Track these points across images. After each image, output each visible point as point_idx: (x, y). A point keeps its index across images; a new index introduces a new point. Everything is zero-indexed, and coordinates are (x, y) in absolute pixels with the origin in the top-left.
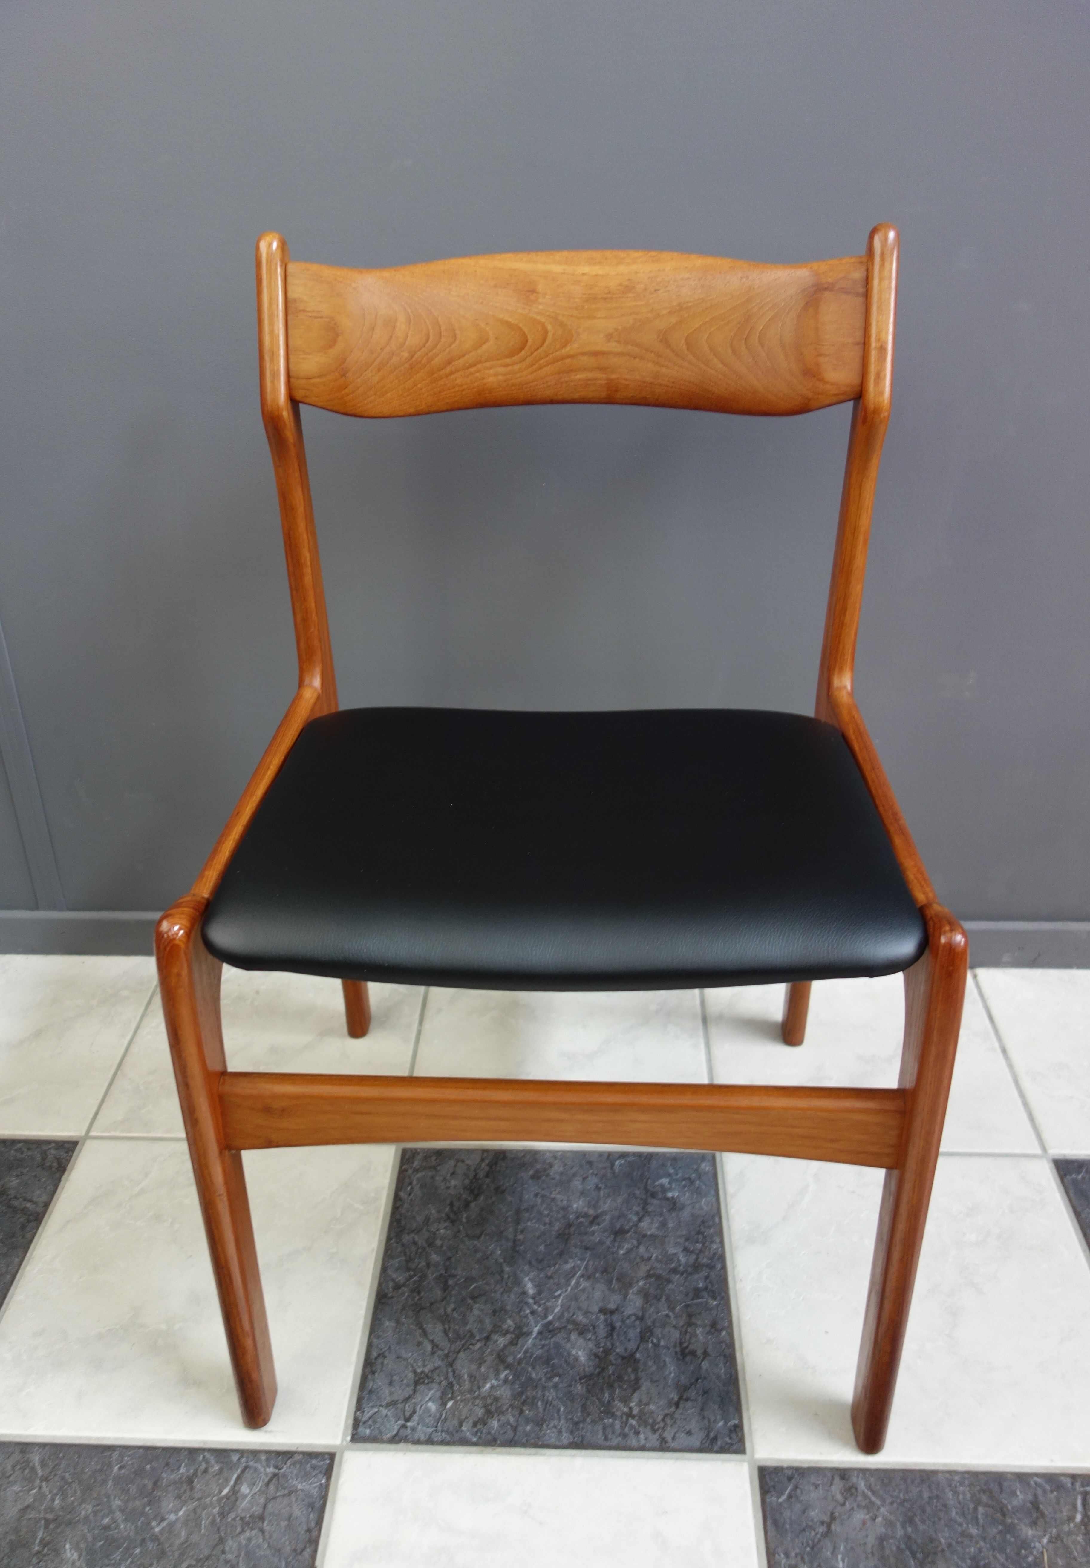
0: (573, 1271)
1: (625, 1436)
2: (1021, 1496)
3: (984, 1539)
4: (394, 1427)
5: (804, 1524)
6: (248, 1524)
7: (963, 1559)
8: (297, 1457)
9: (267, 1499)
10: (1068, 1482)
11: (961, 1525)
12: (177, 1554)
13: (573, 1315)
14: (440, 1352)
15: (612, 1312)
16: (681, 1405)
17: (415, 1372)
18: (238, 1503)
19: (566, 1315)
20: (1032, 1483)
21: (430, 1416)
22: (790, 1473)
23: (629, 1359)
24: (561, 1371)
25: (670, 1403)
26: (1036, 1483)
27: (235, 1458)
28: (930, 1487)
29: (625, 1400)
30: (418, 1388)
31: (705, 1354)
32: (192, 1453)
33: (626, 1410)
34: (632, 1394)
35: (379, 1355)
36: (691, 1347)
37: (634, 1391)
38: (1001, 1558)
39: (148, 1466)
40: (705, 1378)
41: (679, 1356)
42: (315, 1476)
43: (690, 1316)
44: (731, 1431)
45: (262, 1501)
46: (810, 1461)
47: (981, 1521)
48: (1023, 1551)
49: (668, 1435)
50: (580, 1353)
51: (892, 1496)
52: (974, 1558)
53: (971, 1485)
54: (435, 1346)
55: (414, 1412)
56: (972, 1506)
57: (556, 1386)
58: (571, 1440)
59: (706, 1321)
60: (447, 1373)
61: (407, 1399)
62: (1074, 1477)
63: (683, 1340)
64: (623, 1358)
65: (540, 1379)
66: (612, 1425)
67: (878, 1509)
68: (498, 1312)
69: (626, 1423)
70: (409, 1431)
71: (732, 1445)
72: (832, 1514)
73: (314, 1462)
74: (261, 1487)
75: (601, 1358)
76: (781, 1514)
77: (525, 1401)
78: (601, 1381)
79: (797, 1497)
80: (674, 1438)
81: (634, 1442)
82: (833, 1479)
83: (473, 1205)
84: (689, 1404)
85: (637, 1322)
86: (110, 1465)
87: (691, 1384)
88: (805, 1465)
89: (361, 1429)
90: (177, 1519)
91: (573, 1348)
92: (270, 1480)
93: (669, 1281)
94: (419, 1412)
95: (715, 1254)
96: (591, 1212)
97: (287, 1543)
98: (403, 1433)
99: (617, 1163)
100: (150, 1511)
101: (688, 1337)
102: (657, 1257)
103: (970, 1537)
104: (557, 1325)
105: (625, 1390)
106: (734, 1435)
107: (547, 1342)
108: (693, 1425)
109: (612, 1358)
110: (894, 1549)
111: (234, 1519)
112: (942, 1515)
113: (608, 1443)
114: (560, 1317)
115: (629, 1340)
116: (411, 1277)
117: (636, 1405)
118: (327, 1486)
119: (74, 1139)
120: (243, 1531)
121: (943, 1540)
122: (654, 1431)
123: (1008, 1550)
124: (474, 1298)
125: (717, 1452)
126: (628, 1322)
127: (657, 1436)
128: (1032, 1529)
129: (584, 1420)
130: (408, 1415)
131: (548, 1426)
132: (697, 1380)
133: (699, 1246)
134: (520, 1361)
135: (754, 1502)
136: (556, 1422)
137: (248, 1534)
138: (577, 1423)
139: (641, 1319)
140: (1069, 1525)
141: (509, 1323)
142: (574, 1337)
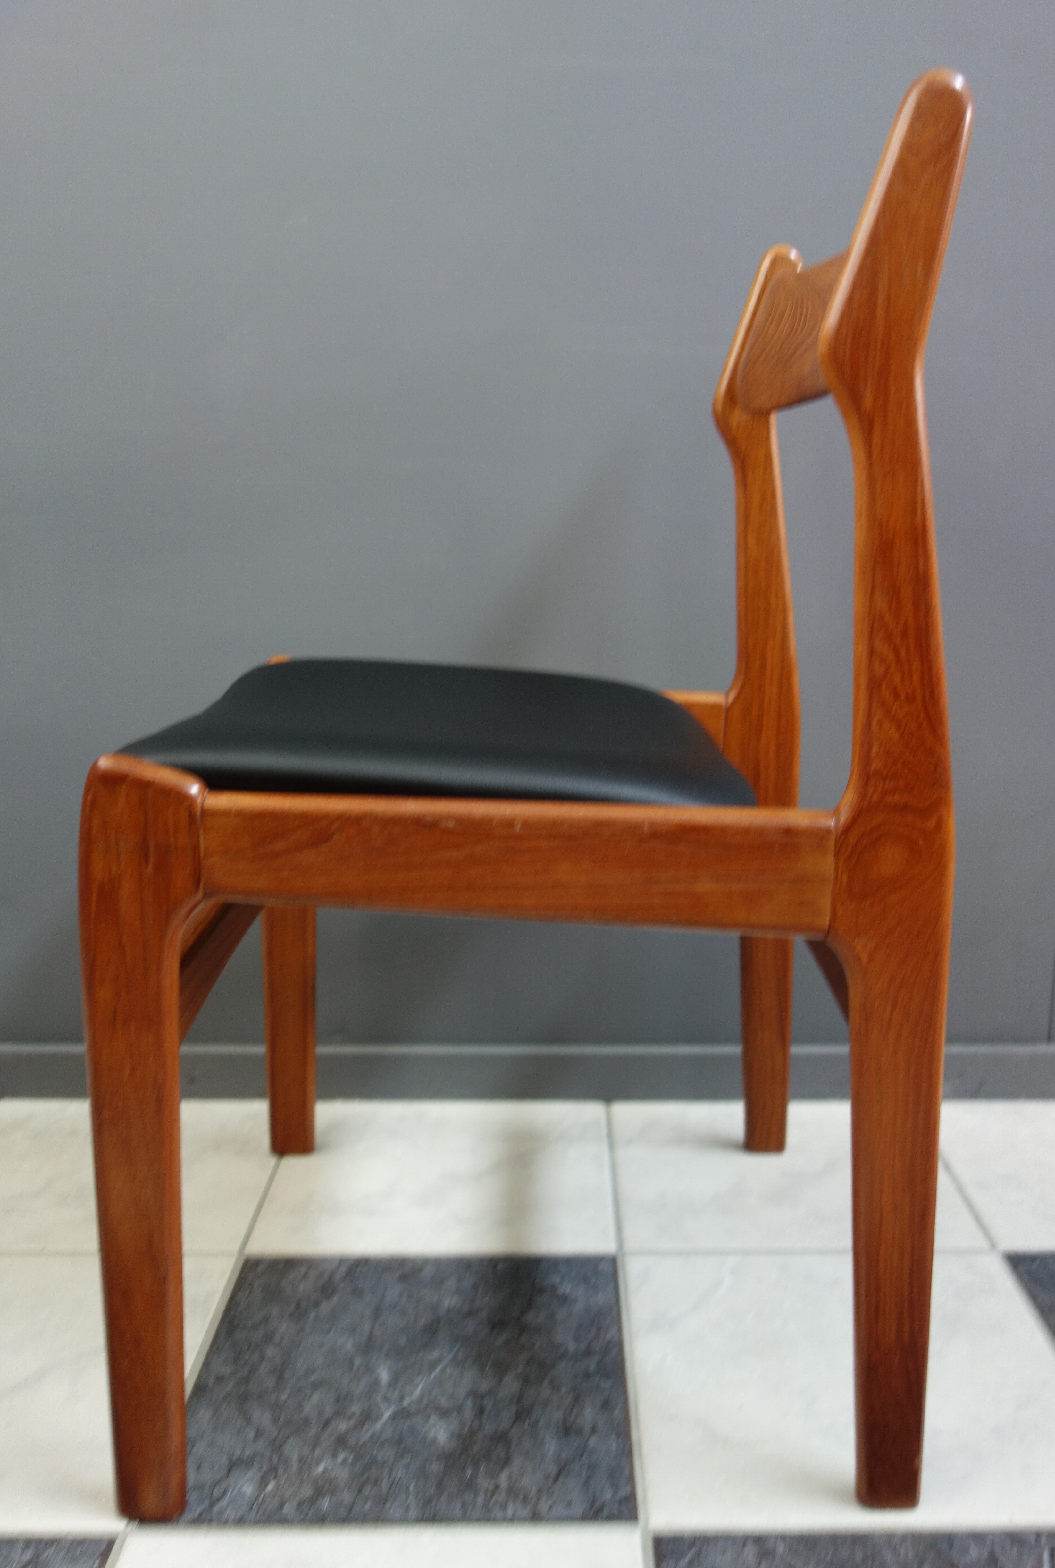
0: (439, 1360)
1: (488, 1509)
2: (974, 1553)
8: (62, 1544)
10: (1030, 1539)
13: (435, 1400)
14: (265, 1438)
15: (483, 1396)
16: (561, 1479)
17: (230, 1458)
19: (426, 1399)
20: (988, 1542)
21: (243, 1498)
22: (690, 1541)
24: (414, 1452)
25: (547, 1477)
26: (993, 1542)
29: (491, 1475)
30: (232, 1471)
33: (490, 1485)
34: (501, 1470)
36: (578, 1425)
37: (503, 1467)
40: (592, 1453)
41: (562, 1434)
42: (87, 1561)
43: (577, 1396)
44: (620, 1501)
46: (719, 1527)
49: (542, 1505)
50: (439, 1434)
55: (225, 1494)
57: (406, 1466)
59: (596, 1402)
60: (271, 1457)
61: (217, 1482)
62: (1038, 1534)
63: (566, 1420)
64: (493, 1437)
65: (387, 1460)
66: (473, 1500)
68: (342, 1400)
69: (490, 1498)
70: (216, 1512)
71: (620, 1514)
73: (85, 1547)
75: (465, 1438)
77: (366, 1480)
78: (463, 1458)
79: (700, 1563)
80: (549, 1508)
81: (499, 1513)
82: (744, 1545)
83: (324, 1303)
84: (570, 1478)
85: (512, 1404)
87: (574, 1459)
91: (431, 1429)
94: (231, 1494)
96: (465, 1308)
98: (208, 1514)
101: (572, 1416)
104: (413, 1408)
105: (492, 1466)
106: (623, 1504)
107: (399, 1425)
108: (574, 1497)
109: (479, 1437)
113: (466, 1517)
114: (417, 1402)
115: (501, 1421)
116: (238, 1370)
117: (503, 1481)
122: (525, 1503)
125: (602, 1521)
126: (501, 1404)
127: (528, 1507)
129: (438, 1496)
130: (215, 1497)
131: (392, 1503)
132: (581, 1455)
133: (591, 1334)
134: (364, 1444)
136: (402, 1499)
138: (429, 1499)
139: (516, 1401)
141: (356, 1409)
142: (434, 1419)
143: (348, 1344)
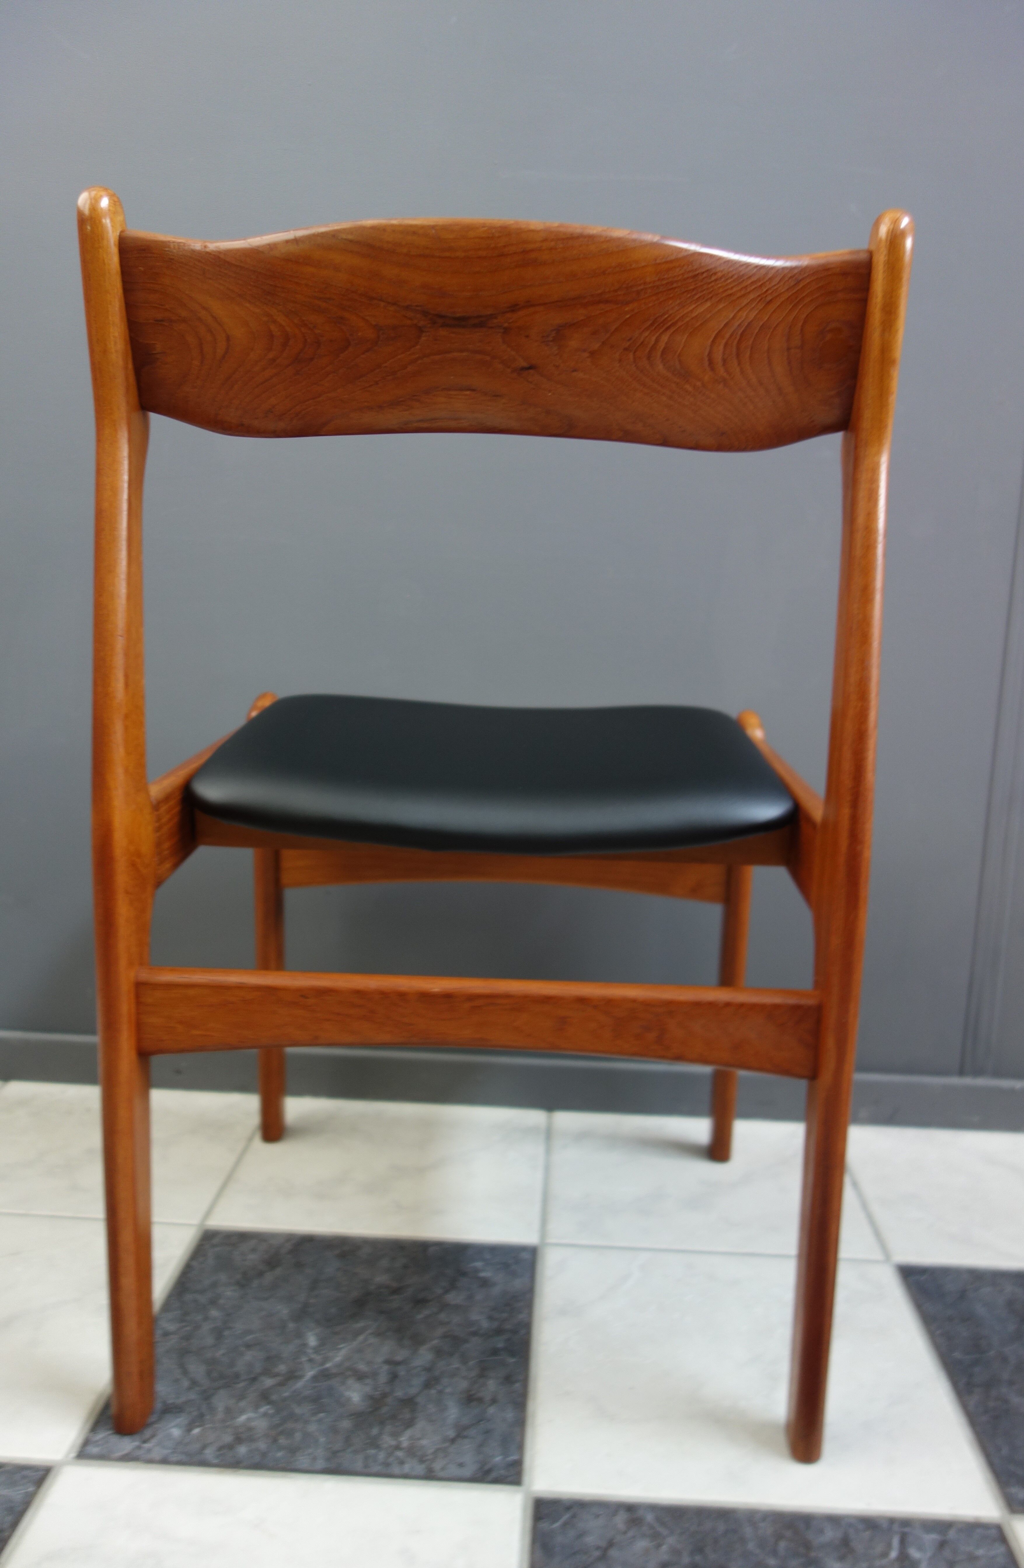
0: (364, 1330)
1: (387, 1465)
2: (830, 1534)
4: (128, 1448)
5: (577, 1549)
8: (4, 1469)
10: (885, 1525)
11: (757, 1556)
13: (355, 1364)
14: (197, 1389)
15: (398, 1363)
16: (457, 1442)
17: (164, 1403)
19: (346, 1364)
20: (844, 1523)
21: (171, 1440)
22: (569, 1504)
23: (409, 1402)
24: (329, 1409)
25: (445, 1440)
26: (848, 1523)
28: (726, 1523)
29: (395, 1435)
30: (164, 1416)
31: (494, 1401)
33: (393, 1443)
34: (405, 1431)
36: (481, 1395)
37: (407, 1428)
41: (465, 1402)
42: (23, 1485)
43: (484, 1370)
44: (509, 1465)
46: (595, 1496)
47: (781, 1554)
49: (437, 1466)
50: (354, 1395)
51: (682, 1528)
53: (776, 1523)
54: (194, 1383)
56: (772, 1540)
57: (320, 1421)
59: (501, 1375)
60: (201, 1405)
61: (149, 1424)
62: (892, 1519)
63: (471, 1389)
64: (402, 1400)
65: (304, 1415)
66: (376, 1456)
67: (665, 1538)
68: (271, 1359)
69: (391, 1454)
70: (144, 1452)
71: (507, 1477)
72: (611, 1540)
73: (26, 1472)
75: (376, 1402)
76: (553, 1538)
77: (282, 1431)
78: (372, 1418)
79: (574, 1526)
80: (443, 1469)
81: (396, 1470)
82: (618, 1512)
83: (268, 1274)
84: (467, 1441)
85: (424, 1373)
87: (472, 1425)
88: (588, 1498)
89: (89, 1448)
91: (348, 1390)
93: (466, 1341)
94: (160, 1436)
96: (395, 1285)
98: (137, 1453)
99: (431, 1250)
101: (477, 1386)
102: (457, 1322)
104: (334, 1371)
105: (398, 1426)
106: (511, 1470)
107: (319, 1385)
108: (468, 1458)
109: (389, 1400)
112: (737, 1546)
113: (367, 1471)
114: (340, 1365)
115: (412, 1387)
117: (406, 1440)
118: (34, 1492)
122: (422, 1461)
124: (249, 1346)
125: (490, 1483)
126: (414, 1372)
127: (423, 1466)
129: (345, 1450)
130: (146, 1437)
131: (302, 1453)
132: (479, 1422)
133: (505, 1315)
134: (285, 1399)
135: (524, 1525)
136: (312, 1450)
138: (336, 1452)
139: (428, 1370)
140: (882, 1560)
141: (282, 1368)
142: (350, 1382)
143: (284, 1311)
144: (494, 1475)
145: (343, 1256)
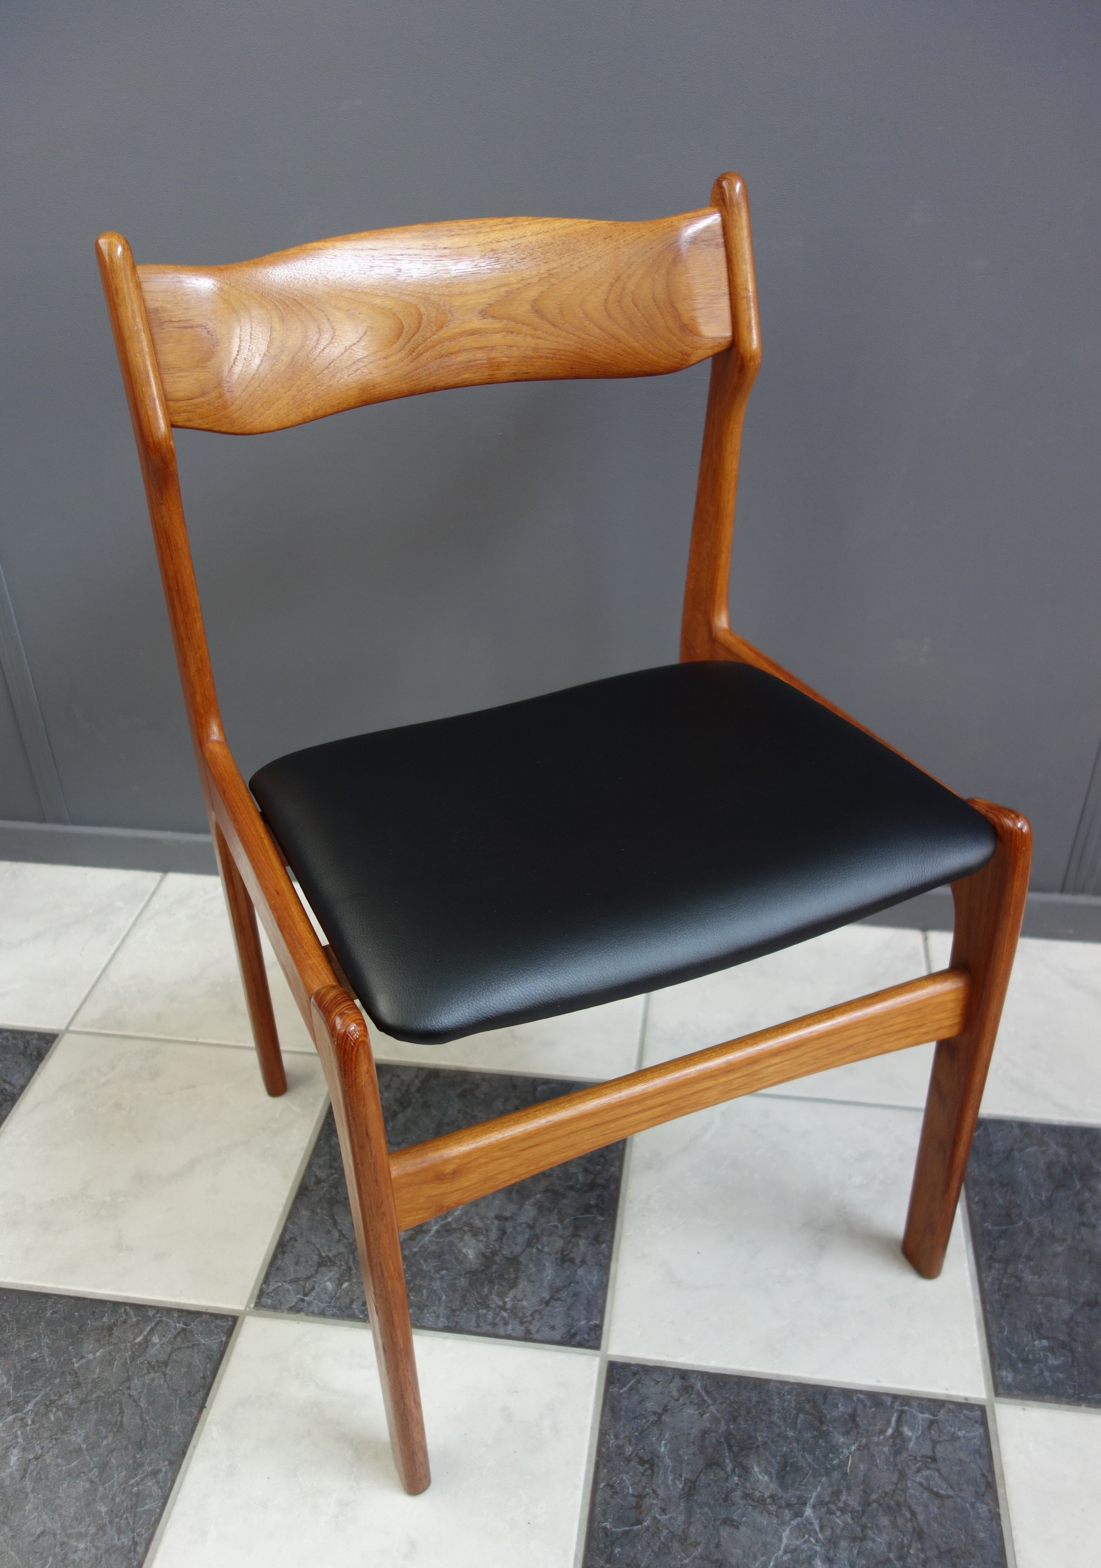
1: (494, 1325)
2: (841, 1408)
3: (798, 1441)
4: (293, 1299)
5: (638, 1413)
6: (153, 1367)
7: (774, 1456)
8: (204, 1317)
9: (173, 1348)
10: (888, 1401)
11: (779, 1427)
12: (89, 1386)
13: (471, 1218)
14: (345, 1241)
15: (506, 1219)
16: (551, 1304)
17: (320, 1256)
18: (147, 1350)
19: (464, 1218)
20: (855, 1399)
21: (326, 1293)
22: (635, 1369)
23: (513, 1261)
24: (449, 1266)
25: (541, 1301)
26: (858, 1399)
27: (151, 1313)
28: (760, 1393)
29: (502, 1295)
30: (320, 1269)
31: (583, 1262)
32: (116, 1306)
33: (500, 1303)
34: (509, 1291)
35: (291, 1238)
36: (572, 1255)
37: (511, 1288)
38: (810, 1459)
39: (77, 1314)
40: (578, 1283)
41: (559, 1263)
42: (218, 1334)
43: (577, 1228)
44: (590, 1329)
45: (169, 1350)
46: (657, 1361)
47: (799, 1426)
48: (830, 1455)
49: (533, 1328)
50: (469, 1251)
51: (723, 1398)
52: (784, 1456)
53: (799, 1394)
54: (342, 1235)
55: (313, 1288)
56: (794, 1412)
57: (442, 1278)
58: (447, 1324)
59: (590, 1234)
60: (349, 1258)
61: (308, 1278)
62: (895, 1397)
63: (565, 1249)
64: (508, 1259)
65: (430, 1271)
66: (485, 1315)
67: (709, 1406)
69: (498, 1315)
70: (305, 1304)
71: (589, 1341)
72: (666, 1406)
73: (219, 1322)
74: (169, 1339)
75: (487, 1259)
76: (619, 1402)
77: (412, 1288)
78: (483, 1276)
79: (637, 1391)
80: (538, 1331)
81: (501, 1331)
82: (673, 1378)
83: (399, 1116)
84: (559, 1303)
85: (527, 1230)
86: (45, 1310)
87: (564, 1287)
88: (651, 1364)
89: (264, 1299)
90: (95, 1358)
91: (465, 1246)
92: (179, 1333)
93: (564, 1196)
94: (317, 1289)
95: (611, 1176)
97: (184, 1385)
98: (301, 1305)
99: (540, 1088)
100: (73, 1350)
101: (570, 1247)
102: (558, 1174)
103: (786, 1438)
104: (454, 1226)
105: (504, 1286)
106: (592, 1333)
107: (441, 1240)
108: (558, 1322)
109: (497, 1258)
110: (714, 1441)
111: (143, 1363)
112: (764, 1417)
113: (479, 1330)
114: (457, 1220)
115: (517, 1244)
116: (332, 1174)
117: (510, 1301)
118: (226, 1344)
119: (55, 1032)
120: (149, 1373)
121: (759, 1438)
122: (522, 1323)
123: (817, 1453)
125: (574, 1346)
126: (519, 1228)
127: (523, 1328)
128: (844, 1437)
129: (461, 1309)
130: (307, 1290)
131: (427, 1310)
132: (570, 1284)
133: (599, 1168)
134: (415, 1254)
135: (598, 1390)
136: (435, 1308)
137: (152, 1375)
138: (454, 1311)
139: (531, 1227)
140: (879, 1437)
142: (467, 1237)
144: (578, 1338)
145: (462, 1095)
